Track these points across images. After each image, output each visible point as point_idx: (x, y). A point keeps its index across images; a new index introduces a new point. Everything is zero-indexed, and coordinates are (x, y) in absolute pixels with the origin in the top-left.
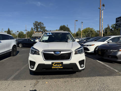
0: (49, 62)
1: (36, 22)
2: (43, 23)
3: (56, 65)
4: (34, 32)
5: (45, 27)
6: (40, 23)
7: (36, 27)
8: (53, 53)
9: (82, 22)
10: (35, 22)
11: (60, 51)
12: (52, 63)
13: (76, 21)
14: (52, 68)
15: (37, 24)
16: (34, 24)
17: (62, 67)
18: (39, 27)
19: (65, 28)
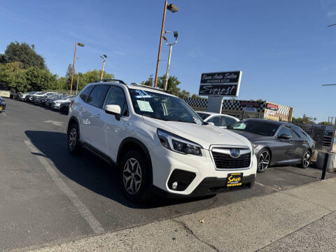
0: (222, 174)
3: (234, 179)
8: (228, 152)
9: (105, 56)
11: (238, 149)
12: (229, 175)
13: (79, 44)
14: (228, 185)
17: (240, 184)
19: (27, 54)
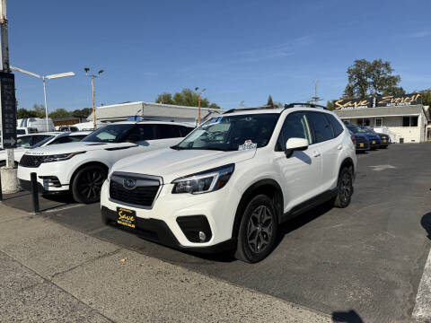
1: (360, 63)
2: (387, 65)
4: (336, 103)
5: (395, 80)
6: (376, 63)
7: (358, 83)
10: (356, 65)
15: (363, 71)
16: (349, 71)
18: (369, 80)
